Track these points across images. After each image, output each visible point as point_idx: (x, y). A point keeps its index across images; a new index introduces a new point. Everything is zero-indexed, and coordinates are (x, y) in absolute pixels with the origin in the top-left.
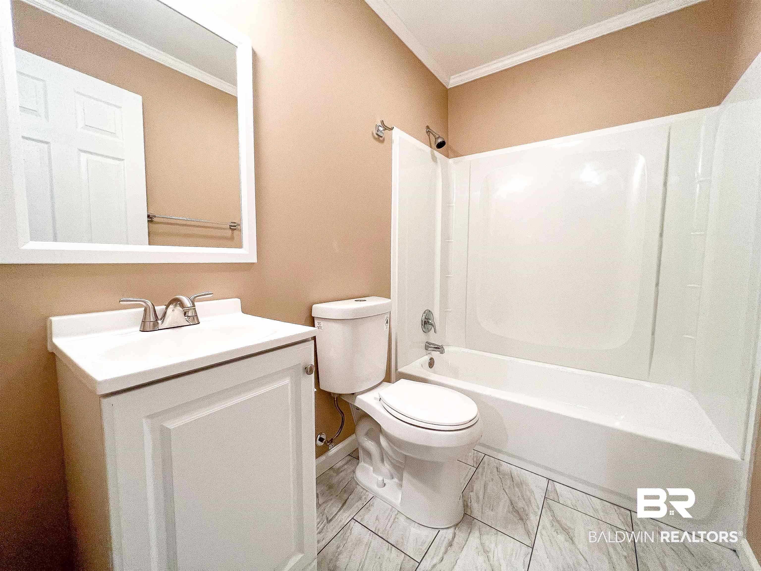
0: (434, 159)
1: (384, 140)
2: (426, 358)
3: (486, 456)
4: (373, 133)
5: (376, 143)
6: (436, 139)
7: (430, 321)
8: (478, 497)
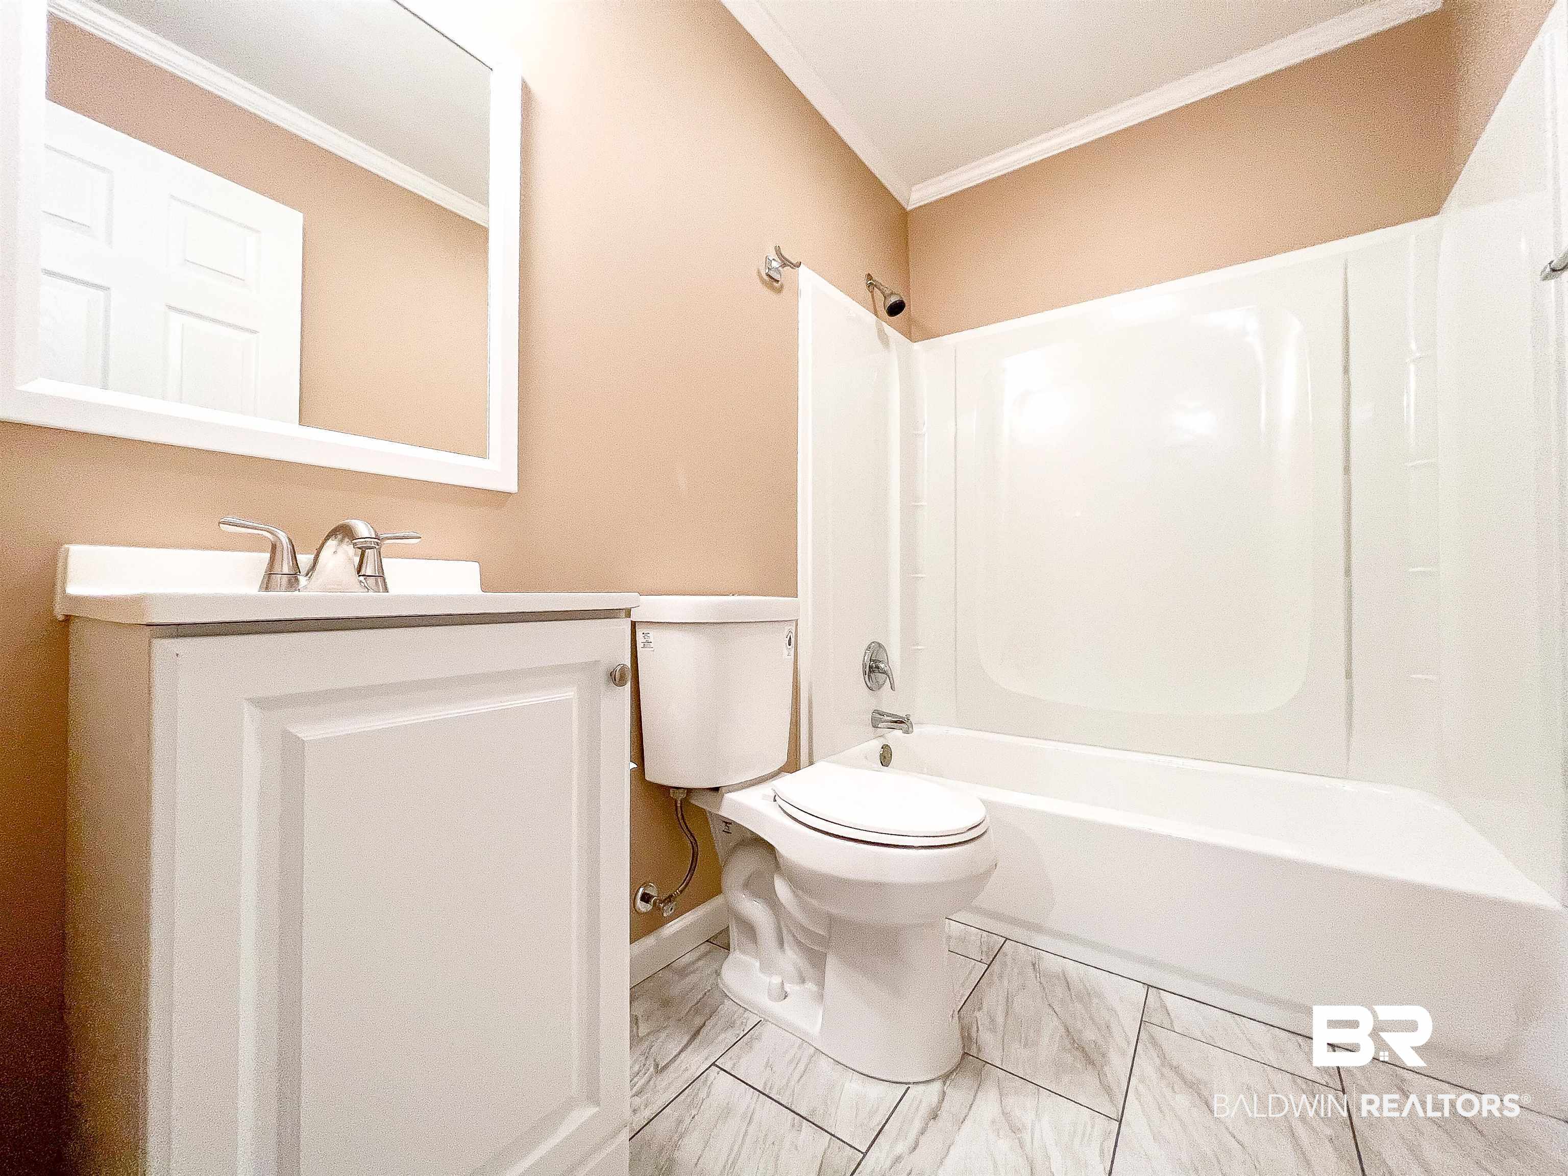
0: (884, 339)
1: (782, 286)
2: (875, 746)
3: (1008, 941)
4: (759, 272)
5: (766, 292)
6: (885, 297)
7: (882, 666)
8: (993, 1021)
